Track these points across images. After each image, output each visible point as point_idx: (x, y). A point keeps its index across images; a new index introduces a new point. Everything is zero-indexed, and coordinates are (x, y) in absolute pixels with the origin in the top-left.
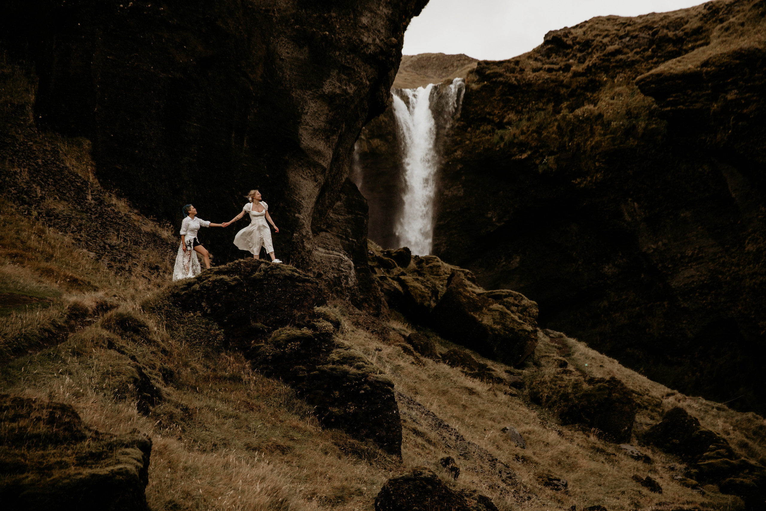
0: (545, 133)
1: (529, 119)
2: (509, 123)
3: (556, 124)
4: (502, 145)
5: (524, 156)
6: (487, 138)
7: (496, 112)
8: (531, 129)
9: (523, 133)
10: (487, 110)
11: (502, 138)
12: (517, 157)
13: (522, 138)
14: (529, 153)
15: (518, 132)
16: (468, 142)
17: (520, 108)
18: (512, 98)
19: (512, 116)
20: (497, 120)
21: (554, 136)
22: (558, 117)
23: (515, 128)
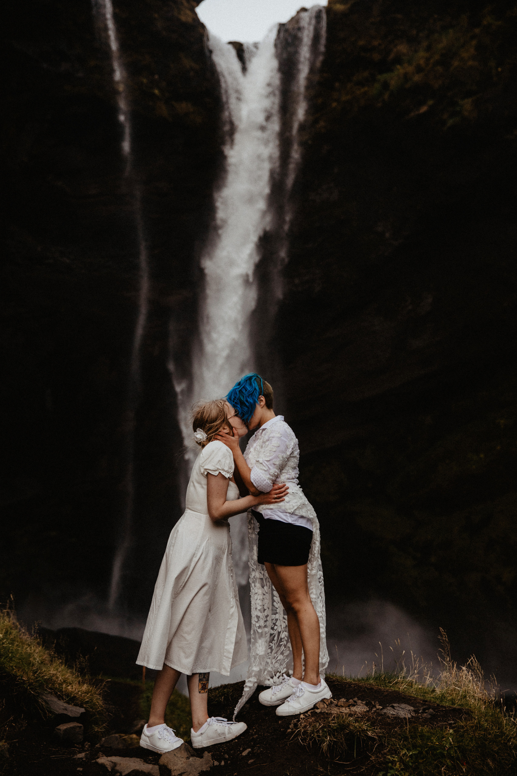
0: (456, 63)
1: (429, 48)
2: (398, 60)
3: (474, 42)
4: (386, 96)
5: (424, 109)
6: (363, 90)
7: (376, 43)
8: (432, 61)
9: (419, 69)
10: (361, 43)
11: (386, 85)
12: (412, 114)
13: (417, 78)
14: (431, 102)
15: (410, 69)
16: (334, 104)
17: (414, 32)
18: (399, 16)
19: (402, 48)
20: (376, 57)
21: (470, 63)
22: (477, 31)
23: (406, 65)
